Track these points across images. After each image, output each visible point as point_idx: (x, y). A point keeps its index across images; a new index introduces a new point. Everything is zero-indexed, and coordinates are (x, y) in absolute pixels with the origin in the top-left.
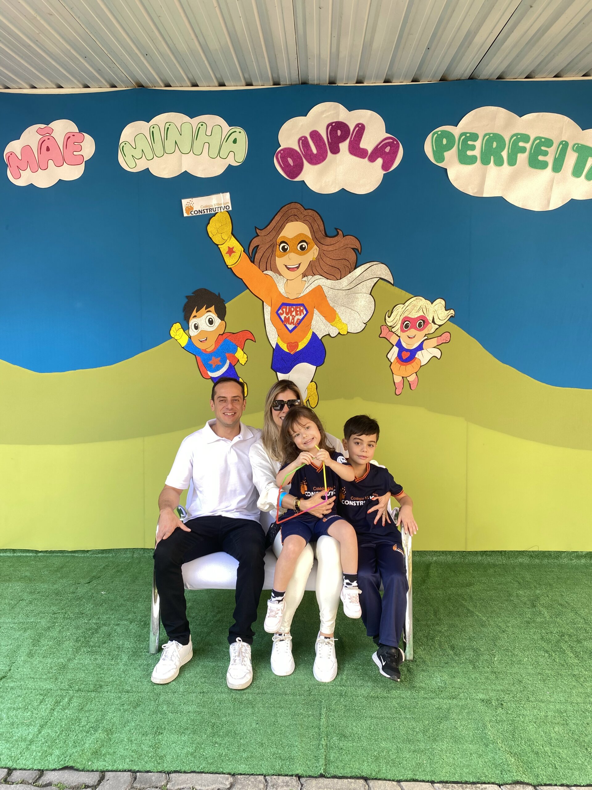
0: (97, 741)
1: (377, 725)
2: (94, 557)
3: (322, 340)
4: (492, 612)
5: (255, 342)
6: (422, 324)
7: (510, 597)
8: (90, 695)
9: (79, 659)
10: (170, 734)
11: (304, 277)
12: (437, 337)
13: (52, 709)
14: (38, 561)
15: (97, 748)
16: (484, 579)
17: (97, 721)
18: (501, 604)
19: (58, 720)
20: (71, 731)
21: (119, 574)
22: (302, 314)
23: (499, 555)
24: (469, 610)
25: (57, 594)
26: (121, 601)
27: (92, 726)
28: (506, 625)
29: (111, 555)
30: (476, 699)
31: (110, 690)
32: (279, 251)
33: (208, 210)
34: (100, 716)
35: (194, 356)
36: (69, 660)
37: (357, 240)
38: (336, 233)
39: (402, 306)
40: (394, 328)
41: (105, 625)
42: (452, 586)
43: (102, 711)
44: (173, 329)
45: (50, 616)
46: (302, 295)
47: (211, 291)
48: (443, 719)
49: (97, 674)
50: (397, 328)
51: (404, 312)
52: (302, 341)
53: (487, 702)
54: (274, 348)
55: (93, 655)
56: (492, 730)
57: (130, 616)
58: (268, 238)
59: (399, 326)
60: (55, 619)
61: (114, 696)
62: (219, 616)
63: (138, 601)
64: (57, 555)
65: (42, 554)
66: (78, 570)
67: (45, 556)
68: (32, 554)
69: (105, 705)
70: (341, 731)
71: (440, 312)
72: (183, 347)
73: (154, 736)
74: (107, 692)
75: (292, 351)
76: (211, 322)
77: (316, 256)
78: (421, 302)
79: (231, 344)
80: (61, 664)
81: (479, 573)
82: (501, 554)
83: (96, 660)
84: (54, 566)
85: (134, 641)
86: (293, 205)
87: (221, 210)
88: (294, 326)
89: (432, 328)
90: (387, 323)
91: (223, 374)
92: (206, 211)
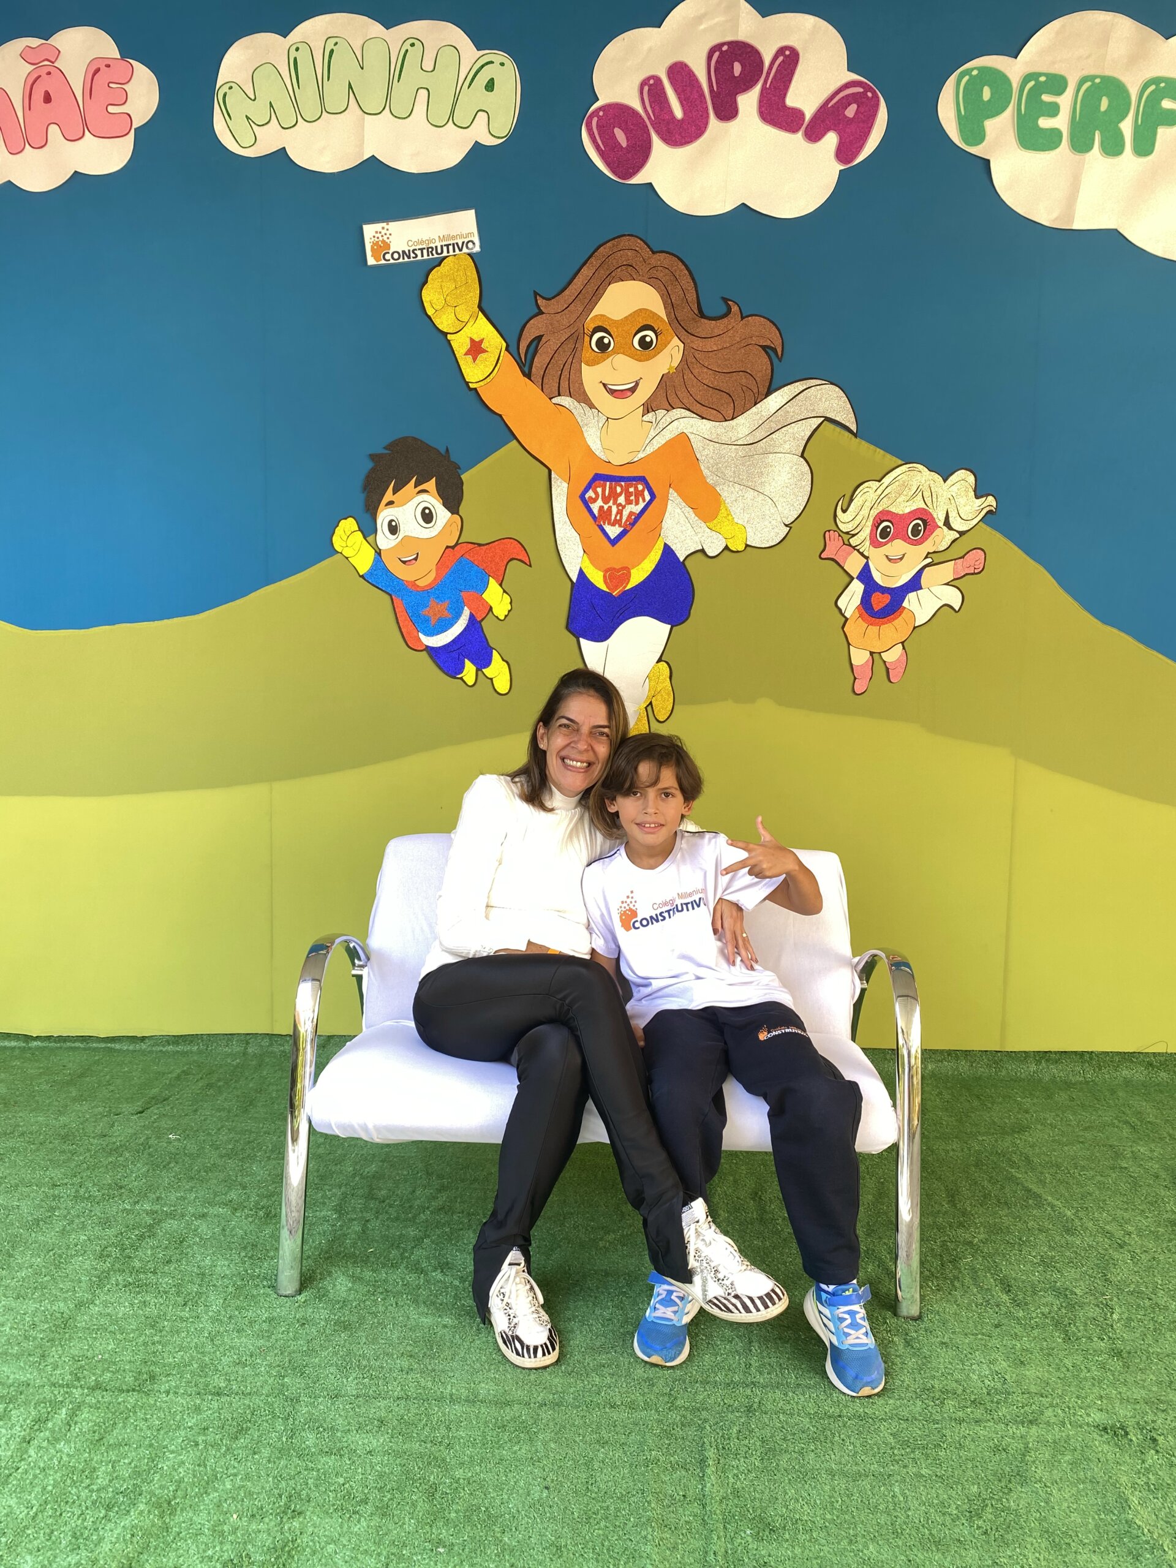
0: (133, 1535)
1: (848, 1496)
2: (157, 1052)
3: (686, 563)
4: (1083, 1197)
5: (530, 566)
6: (922, 528)
7: (1119, 1161)
8: (124, 1402)
9: (105, 1303)
10: (322, 1515)
11: (648, 412)
12: (955, 560)
13: (24, 1440)
14: (31, 1060)
15: (131, 1555)
16: (1050, 1117)
17: (137, 1473)
18: (1102, 1176)
19: (38, 1472)
20: (67, 1502)
21: (212, 1091)
22: (641, 500)
23: (1078, 1062)
24: (1030, 1191)
25: (65, 1138)
26: (214, 1156)
27: (122, 1489)
28: (1124, 1231)
29: (196, 1047)
30: (1088, 1424)
31: (175, 1387)
32: (590, 351)
33: (425, 252)
34: (146, 1461)
35: (387, 597)
36: (80, 1305)
37: (774, 328)
38: (724, 310)
39: (875, 484)
40: (856, 537)
41: (171, 1215)
42: (979, 1132)
43: (151, 1445)
44: (339, 531)
45: (44, 1192)
46: (641, 455)
47: (430, 444)
48: (1012, 1478)
49: (145, 1344)
50: (863, 538)
51: (878, 500)
52: (640, 567)
53: (1116, 1434)
54: (574, 580)
55: (139, 1293)
56: (1142, 1513)
57: (233, 1195)
58: (565, 320)
59: (866, 532)
60: (54, 1200)
61: (185, 1403)
62: (442, 1198)
63: (252, 1158)
64: (73, 1045)
65: (39, 1043)
66: (119, 1082)
67: (46, 1048)
68: (16, 1044)
69: (158, 1430)
70: (759, 1511)
71: (961, 501)
72: (361, 574)
73: (282, 1522)
74: (168, 1393)
75: (616, 588)
76: (428, 517)
77: (675, 364)
78: (921, 476)
79: (475, 569)
80: (59, 1315)
81: (1035, 1101)
82: (1081, 1058)
83: (145, 1306)
84: (64, 1072)
85: (239, 1257)
86: (625, 242)
87: (454, 251)
88: (622, 529)
89: (942, 538)
90: (840, 525)
91: (454, 641)
92: (419, 253)
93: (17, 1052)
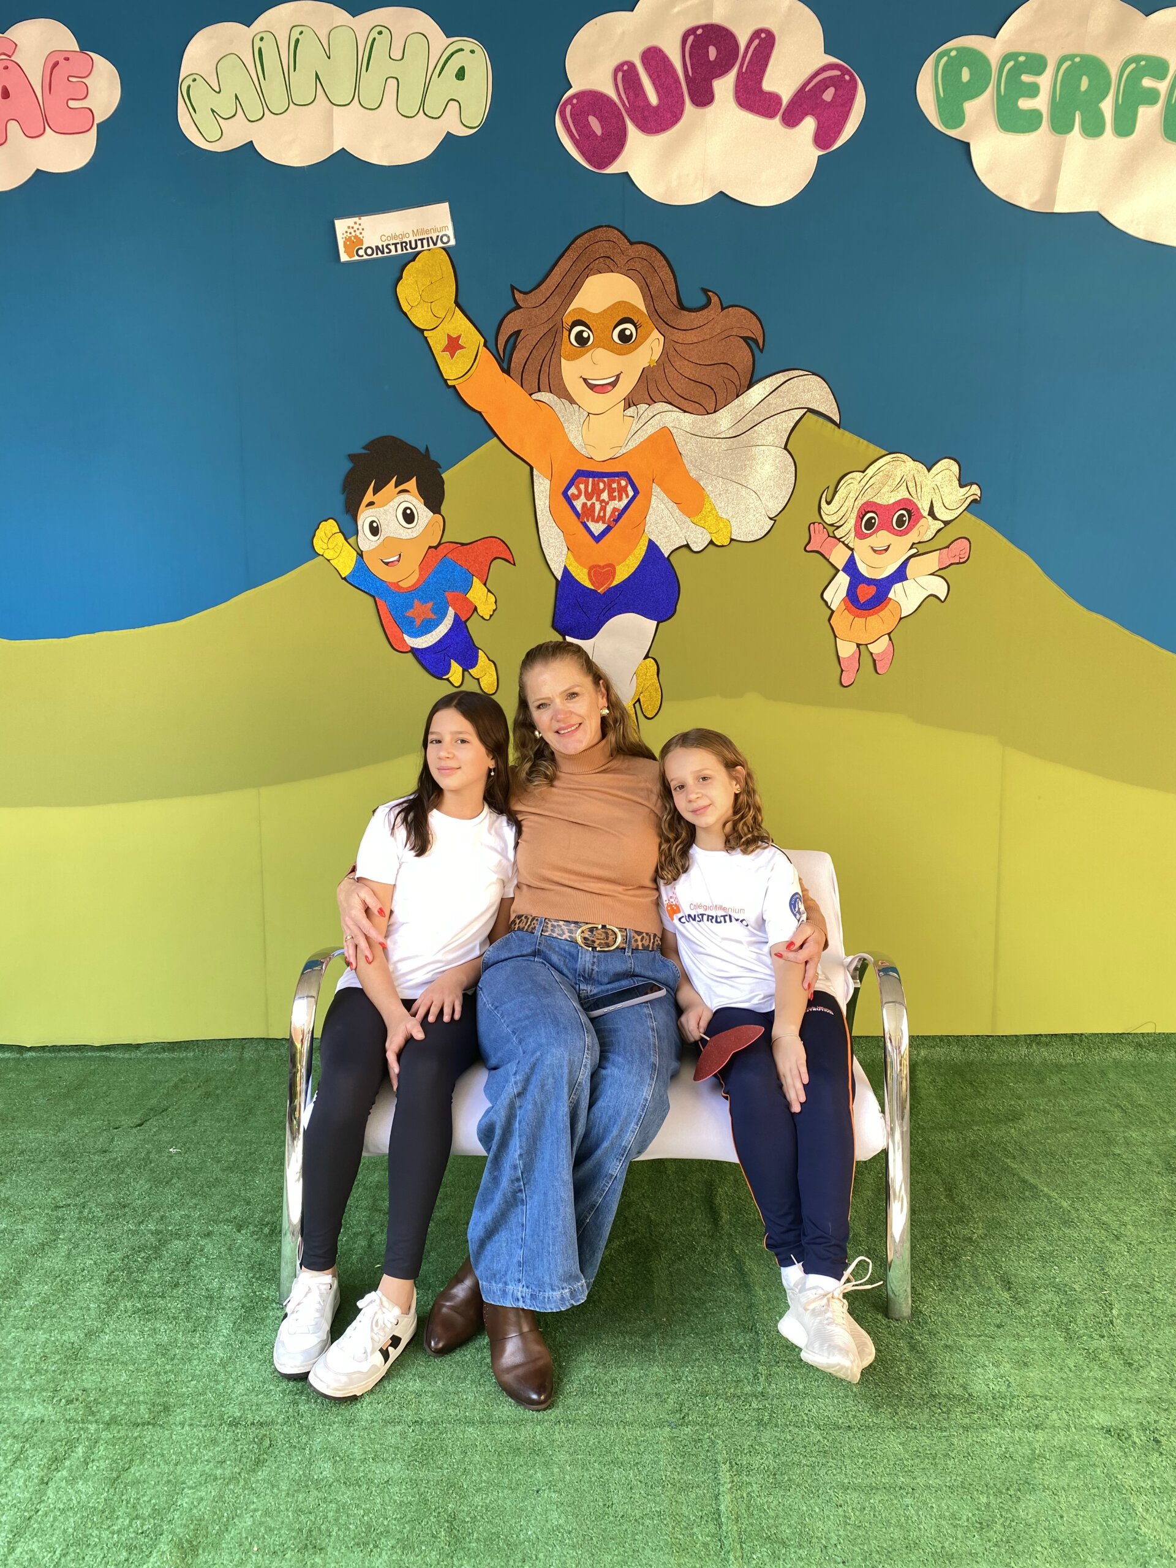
2: (153, 1059)
3: (671, 558)
4: (1078, 1187)
5: (514, 565)
6: (906, 518)
7: (1112, 1147)
8: (140, 1436)
9: (115, 1331)
10: (343, 1550)
11: (630, 407)
12: (940, 550)
13: (42, 1480)
14: (24, 1071)
16: (1042, 1102)
17: (157, 1512)
18: (1095, 1163)
19: (58, 1514)
21: (210, 1100)
22: (624, 496)
23: (1068, 1044)
24: (1024, 1181)
25: (64, 1156)
26: (216, 1170)
27: (144, 1529)
28: (1120, 1221)
29: (192, 1054)
30: (1092, 1427)
31: (191, 1419)
32: (569, 345)
33: (399, 246)
34: (165, 1498)
35: (370, 600)
36: (90, 1334)
37: (755, 318)
38: (704, 301)
39: (858, 475)
40: (841, 529)
41: (177, 1235)
42: (973, 1121)
43: (169, 1481)
44: (319, 533)
45: (47, 1214)
46: (623, 451)
47: (409, 443)
48: (1021, 1487)
49: (158, 1374)
50: (847, 530)
51: (862, 492)
52: (624, 563)
53: (1118, 1434)
54: (559, 577)
55: (149, 1320)
56: (1148, 1517)
57: (236, 1211)
58: (544, 314)
59: (851, 523)
60: (58, 1222)
61: (200, 1434)
63: (254, 1170)
64: (68, 1055)
65: (34, 1054)
66: (116, 1092)
67: (41, 1057)
68: (10, 1055)
69: (176, 1465)
71: (945, 490)
72: (343, 576)
73: (303, 1558)
74: (182, 1424)
75: (601, 585)
76: (409, 517)
77: (656, 357)
78: (906, 466)
79: (459, 568)
81: (1027, 1086)
82: (1071, 1040)
83: (156, 1334)
84: (61, 1083)
85: (247, 1278)
86: (600, 234)
87: (429, 246)
88: (605, 526)
89: (927, 528)
90: (824, 517)
91: (439, 641)
92: (392, 248)
93: (12, 1064)
